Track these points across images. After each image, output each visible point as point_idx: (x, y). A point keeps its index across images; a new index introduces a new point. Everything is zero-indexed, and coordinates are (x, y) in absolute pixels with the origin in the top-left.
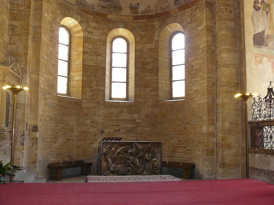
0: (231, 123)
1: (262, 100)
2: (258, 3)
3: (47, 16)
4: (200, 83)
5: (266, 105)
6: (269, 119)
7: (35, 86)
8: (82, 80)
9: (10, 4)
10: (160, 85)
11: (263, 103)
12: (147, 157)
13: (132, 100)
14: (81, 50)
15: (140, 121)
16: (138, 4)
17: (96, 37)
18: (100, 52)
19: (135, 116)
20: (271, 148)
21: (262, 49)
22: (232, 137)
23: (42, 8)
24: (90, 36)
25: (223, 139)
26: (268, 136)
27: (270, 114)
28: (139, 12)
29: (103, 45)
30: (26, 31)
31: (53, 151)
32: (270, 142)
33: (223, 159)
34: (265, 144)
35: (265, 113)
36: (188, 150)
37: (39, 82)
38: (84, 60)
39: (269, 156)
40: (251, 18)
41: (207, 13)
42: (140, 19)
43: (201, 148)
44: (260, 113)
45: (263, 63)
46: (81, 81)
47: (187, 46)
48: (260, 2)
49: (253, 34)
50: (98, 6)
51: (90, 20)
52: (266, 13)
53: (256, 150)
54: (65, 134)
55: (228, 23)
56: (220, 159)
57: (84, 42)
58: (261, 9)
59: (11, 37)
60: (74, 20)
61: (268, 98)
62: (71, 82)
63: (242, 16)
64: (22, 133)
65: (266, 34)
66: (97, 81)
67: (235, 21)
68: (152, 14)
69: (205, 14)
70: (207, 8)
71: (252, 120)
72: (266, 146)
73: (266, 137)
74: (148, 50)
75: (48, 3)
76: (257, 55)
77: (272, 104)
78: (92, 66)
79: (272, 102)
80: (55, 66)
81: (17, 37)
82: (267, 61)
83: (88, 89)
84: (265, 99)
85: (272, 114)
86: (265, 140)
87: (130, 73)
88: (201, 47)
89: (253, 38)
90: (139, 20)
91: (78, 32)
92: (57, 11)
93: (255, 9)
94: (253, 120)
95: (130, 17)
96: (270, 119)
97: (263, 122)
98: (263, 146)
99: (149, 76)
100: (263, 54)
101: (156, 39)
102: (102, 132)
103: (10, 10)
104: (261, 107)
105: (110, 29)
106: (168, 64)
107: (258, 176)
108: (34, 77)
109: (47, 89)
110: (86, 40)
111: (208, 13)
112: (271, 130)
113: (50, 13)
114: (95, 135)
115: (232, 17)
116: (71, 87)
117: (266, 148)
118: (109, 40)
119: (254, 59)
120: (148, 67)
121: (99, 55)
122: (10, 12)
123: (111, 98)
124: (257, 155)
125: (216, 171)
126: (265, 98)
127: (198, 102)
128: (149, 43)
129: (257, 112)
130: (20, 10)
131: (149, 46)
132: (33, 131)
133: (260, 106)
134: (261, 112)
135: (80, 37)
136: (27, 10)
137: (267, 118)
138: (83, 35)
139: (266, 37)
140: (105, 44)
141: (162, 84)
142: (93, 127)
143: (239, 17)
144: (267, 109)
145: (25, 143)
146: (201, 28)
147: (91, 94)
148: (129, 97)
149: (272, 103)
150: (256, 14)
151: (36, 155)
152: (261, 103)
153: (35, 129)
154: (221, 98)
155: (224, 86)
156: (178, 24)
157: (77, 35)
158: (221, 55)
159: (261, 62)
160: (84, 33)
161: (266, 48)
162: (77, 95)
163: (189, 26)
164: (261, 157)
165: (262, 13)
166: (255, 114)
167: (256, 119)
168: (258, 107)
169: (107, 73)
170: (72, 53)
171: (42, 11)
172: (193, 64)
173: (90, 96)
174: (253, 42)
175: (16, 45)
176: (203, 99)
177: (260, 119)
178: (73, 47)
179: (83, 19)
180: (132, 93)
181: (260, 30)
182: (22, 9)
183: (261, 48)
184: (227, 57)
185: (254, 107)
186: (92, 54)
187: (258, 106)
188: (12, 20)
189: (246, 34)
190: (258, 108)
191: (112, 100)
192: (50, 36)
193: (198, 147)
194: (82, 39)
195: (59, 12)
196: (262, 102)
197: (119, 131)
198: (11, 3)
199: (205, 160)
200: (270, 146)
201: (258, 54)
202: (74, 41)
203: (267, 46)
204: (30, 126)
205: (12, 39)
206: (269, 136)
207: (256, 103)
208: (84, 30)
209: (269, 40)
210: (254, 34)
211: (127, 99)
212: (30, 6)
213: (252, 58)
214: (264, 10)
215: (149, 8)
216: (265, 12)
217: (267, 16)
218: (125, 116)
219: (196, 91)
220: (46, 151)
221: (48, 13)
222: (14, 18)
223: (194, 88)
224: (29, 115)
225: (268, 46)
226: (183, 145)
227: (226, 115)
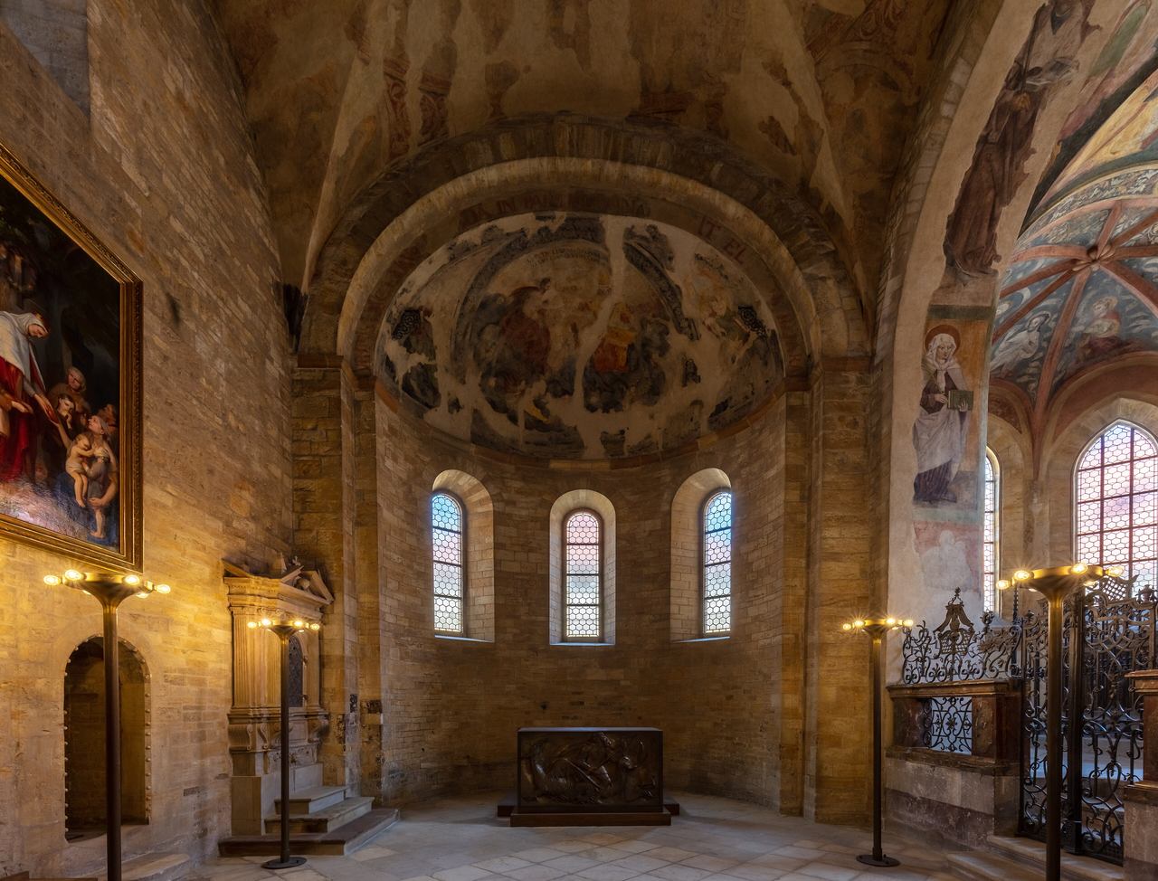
0: (844, 689)
1: (931, 634)
2: (938, 391)
3: (392, 467)
4: (765, 599)
5: (941, 646)
6: (948, 679)
7: (369, 618)
8: (495, 604)
9: (294, 441)
10: (674, 609)
11: (933, 641)
12: (627, 763)
13: (611, 641)
14: (490, 540)
15: (628, 683)
16: (622, 432)
17: (524, 513)
18: (534, 545)
19: (618, 674)
20: (950, 748)
21: (938, 510)
22: (845, 719)
23: (374, 447)
24: (508, 509)
25: (819, 725)
26: (942, 721)
27: (952, 669)
28: (625, 450)
29: (542, 529)
30: (335, 501)
31: (426, 750)
32: (948, 736)
33: (819, 768)
34: (934, 740)
35: (937, 665)
36: (738, 744)
37: (378, 609)
38: (497, 562)
39: (943, 769)
40: (911, 433)
41: (789, 434)
42: (626, 467)
43: (765, 741)
44: (923, 665)
45: (940, 545)
46: (493, 606)
47: (738, 518)
48: (943, 390)
49: (915, 472)
50: (527, 443)
51: (508, 475)
52: (958, 418)
53: (908, 752)
54: (456, 714)
55: (844, 453)
56: (811, 767)
57: (496, 523)
58: (945, 407)
59: (301, 516)
60: (469, 477)
61: (948, 628)
62: (471, 608)
63: (885, 430)
64: (340, 717)
65: (954, 470)
66: (529, 605)
67: (865, 446)
68: (656, 451)
69: (783, 438)
70: (790, 423)
71: (900, 680)
72: (936, 744)
73: (937, 723)
74: (646, 534)
75: (393, 437)
76: (925, 526)
77: (960, 644)
78: (517, 574)
79: (960, 638)
80: (426, 577)
81: (315, 516)
82: (953, 540)
83: (509, 622)
84: (937, 633)
85: (956, 668)
86: (935, 728)
87: (607, 584)
88: (772, 517)
89: (915, 485)
90: (625, 470)
91: (481, 502)
92: (422, 456)
93: (925, 409)
94: (902, 682)
95: (603, 464)
96: (951, 680)
97: (931, 686)
98: (929, 743)
99: (648, 591)
100: (942, 522)
101: (666, 508)
102: (544, 707)
103: (294, 455)
104: (926, 652)
105: (558, 494)
106: (694, 563)
107: (911, 811)
108: (366, 600)
109: (407, 624)
110: (499, 519)
111: (792, 434)
112: (952, 706)
113: (401, 460)
114: (527, 713)
115: (858, 437)
116: (472, 618)
117: (938, 748)
118: (555, 516)
119: (914, 535)
120: (646, 571)
121: (531, 550)
122: (294, 461)
123: (564, 639)
124: (910, 765)
125: (803, 792)
126: (938, 629)
127: (761, 643)
128: (647, 519)
129: (914, 664)
130: (317, 455)
131: (649, 525)
132: (370, 712)
133: (923, 650)
134: (926, 664)
135: (486, 514)
136: (332, 453)
137: (942, 678)
138: (492, 509)
139: (955, 478)
140: (545, 526)
141: (679, 605)
142: (523, 697)
143: (877, 436)
144: (944, 656)
145: (347, 736)
146: (772, 472)
147: (515, 631)
148: (606, 636)
149: (958, 642)
150: (927, 422)
151: (378, 759)
152: (927, 642)
153: (375, 706)
154: (816, 632)
155: (827, 605)
156: (718, 470)
157: (480, 510)
158: (821, 533)
159: (933, 541)
160: (496, 504)
161: (953, 506)
162: (484, 634)
163: (744, 472)
164: (921, 769)
165: (948, 417)
166: (908, 667)
167: (910, 680)
168: (917, 651)
169: (554, 586)
170: (471, 549)
171: (375, 454)
172: (751, 558)
173: (515, 635)
174: (913, 493)
175: (314, 533)
176: (771, 635)
177: (923, 680)
178: (473, 534)
179: (490, 474)
180: (611, 628)
181: (938, 462)
182: (321, 452)
183: (937, 507)
184: (837, 536)
185: (908, 652)
186: (516, 548)
187: (918, 649)
188: (299, 478)
189: (894, 476)
190: (919, 654)
191: (567, 642)
192: (406, 512)
193: (759, 738)
194: (491, 518)
195: (427, 459)
196: (930, 640)
197: (582, 703)
198: (295, 438)
199: (776, 768)
200: (947, 744)
201: (926, 523)
202: (475, 523)
203: (955, 500)
204: (361, 701)
205: (302, 519)
206: (946, 720)
207: (913, 644)
208: (495, 498)
209: (963, 485)
210: (919, 475)
211: (601, 639)
212: (340, 445)
213: (908, 534)
214: (953, 408)
215: (648, 440)
216: (955, 416)
217: (962, 423)
218: (596, 674)
219: (756, 618)
220: (410, 750)
221: (395, 459)
222: (304, 472)
223: (753, 612)
224: (360, 680)
225: (959, 502)
226: (725, 734)
227: (829, 671)
